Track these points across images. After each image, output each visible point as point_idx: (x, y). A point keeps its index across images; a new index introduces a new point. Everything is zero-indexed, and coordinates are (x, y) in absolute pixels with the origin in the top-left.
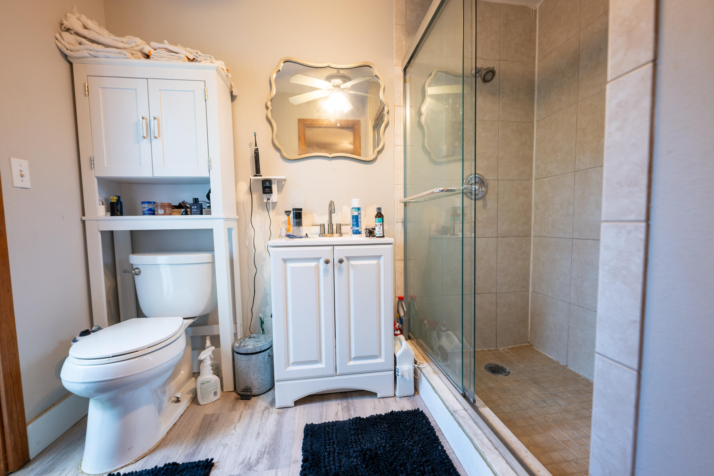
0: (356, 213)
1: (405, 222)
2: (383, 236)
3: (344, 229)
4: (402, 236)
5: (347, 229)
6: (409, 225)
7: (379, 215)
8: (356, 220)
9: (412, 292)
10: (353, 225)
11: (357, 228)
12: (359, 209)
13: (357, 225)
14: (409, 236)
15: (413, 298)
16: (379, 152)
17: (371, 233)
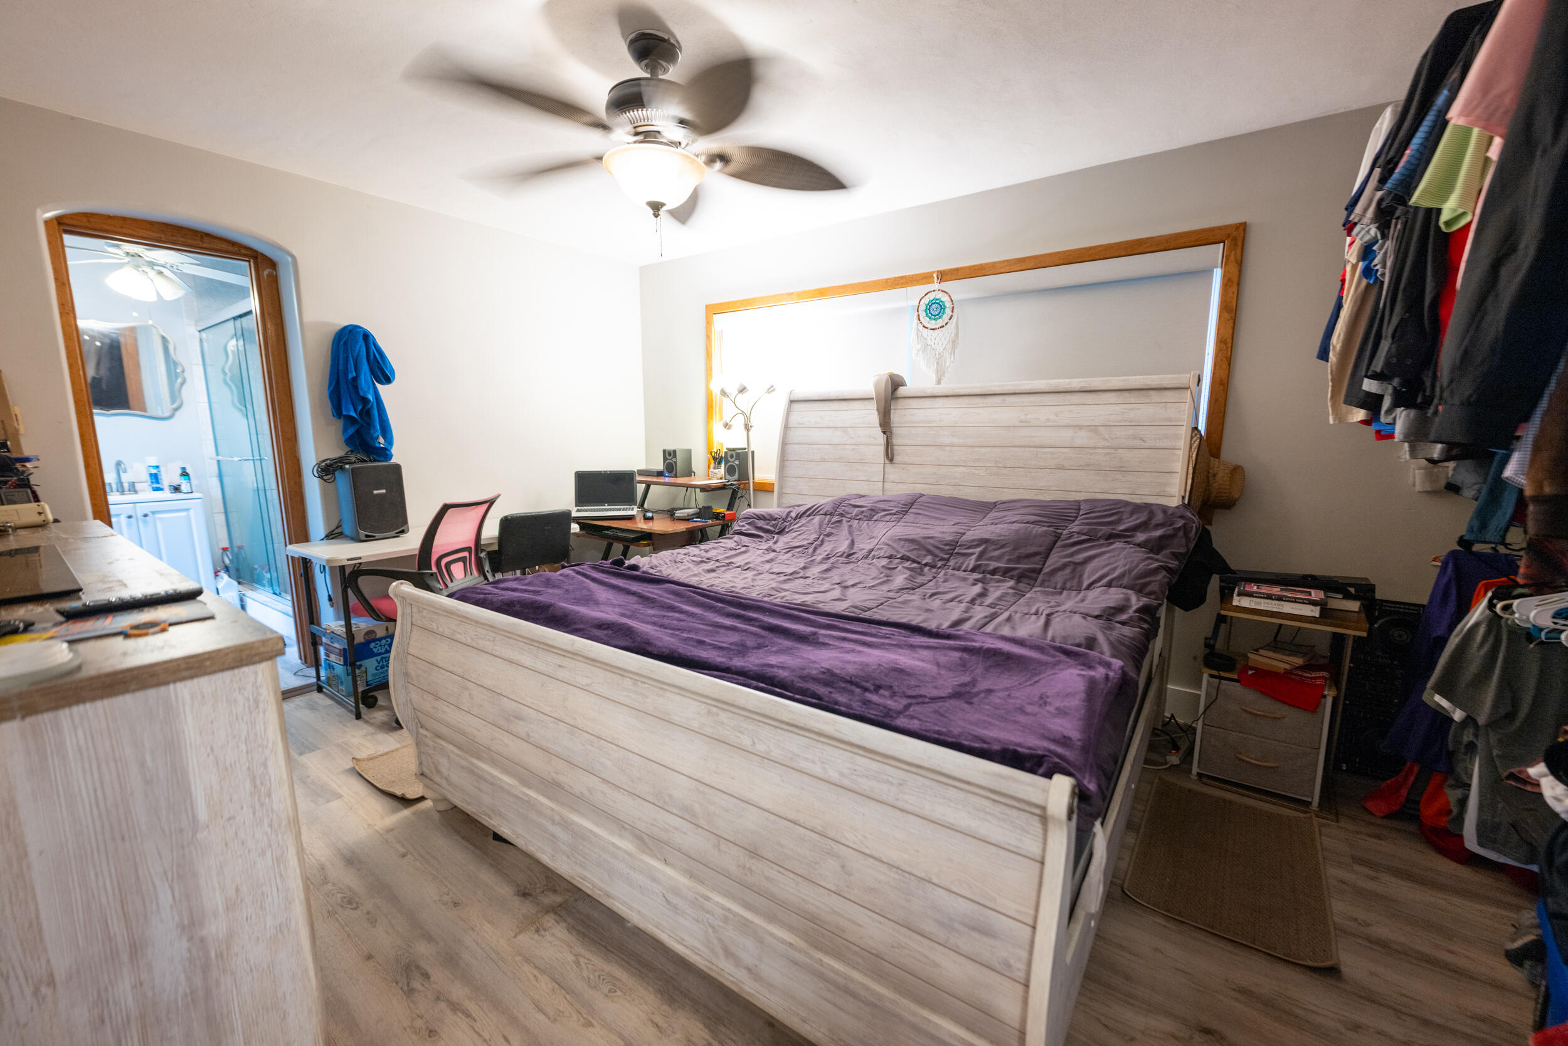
0: (154, 471)
1: (220, 476)
2: (192, 492)
3: (138, 486)
4: (219, 489)
5: (144, 486)
6: (226, 480)
7: (185, 474)
8: (155, 478)
9: (237, 542)
10: (152, 482)
11: (158, 485)
12: (157, 467)
13: (158, 482)
14: (228, 490)
15: (240, 548)
16: (176, 409)
17: (177, 489)
